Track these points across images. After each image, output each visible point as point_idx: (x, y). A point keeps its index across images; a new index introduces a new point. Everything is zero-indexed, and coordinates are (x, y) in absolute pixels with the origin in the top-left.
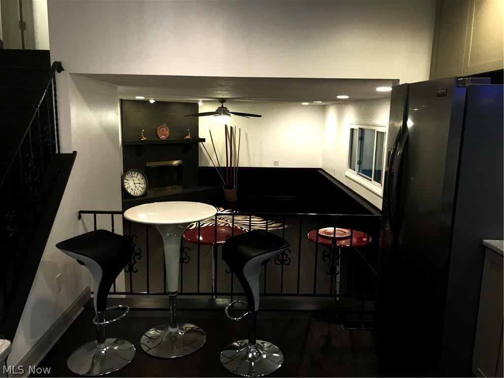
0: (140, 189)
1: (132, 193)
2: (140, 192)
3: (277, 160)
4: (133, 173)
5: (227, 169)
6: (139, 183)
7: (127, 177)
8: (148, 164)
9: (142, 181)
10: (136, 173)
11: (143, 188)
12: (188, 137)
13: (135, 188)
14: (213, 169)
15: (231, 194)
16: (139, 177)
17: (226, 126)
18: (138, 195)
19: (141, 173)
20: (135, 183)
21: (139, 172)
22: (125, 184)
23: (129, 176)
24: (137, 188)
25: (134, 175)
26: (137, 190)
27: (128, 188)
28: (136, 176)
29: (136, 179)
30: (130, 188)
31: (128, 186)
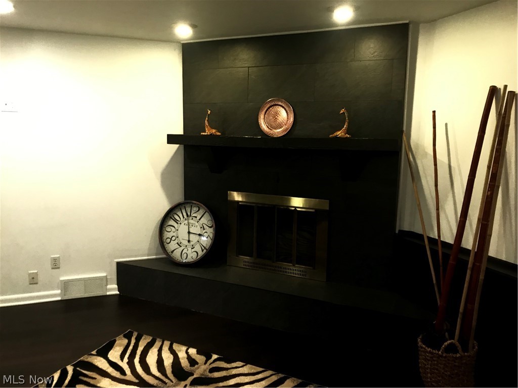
0: (198, 248)
1: (177, 255)
2: (194, 255)
4: (195, 209)
6: (200, 235)
8: (232, 196)
9: (209, 232)
10: (201, 212)
11: (204, 248)
13: (186, 243)
16: (204, 220)
18: (189, 259)
20: (189, 233)
22: (168, 229)
23: (185, 214)
24: (192, 243)
25: (194, 215)
26: (190, 249)
27: (171, 240)
28: (198, 218)
29: (197, 224)
30: (176, 241)
31: (174, 234)
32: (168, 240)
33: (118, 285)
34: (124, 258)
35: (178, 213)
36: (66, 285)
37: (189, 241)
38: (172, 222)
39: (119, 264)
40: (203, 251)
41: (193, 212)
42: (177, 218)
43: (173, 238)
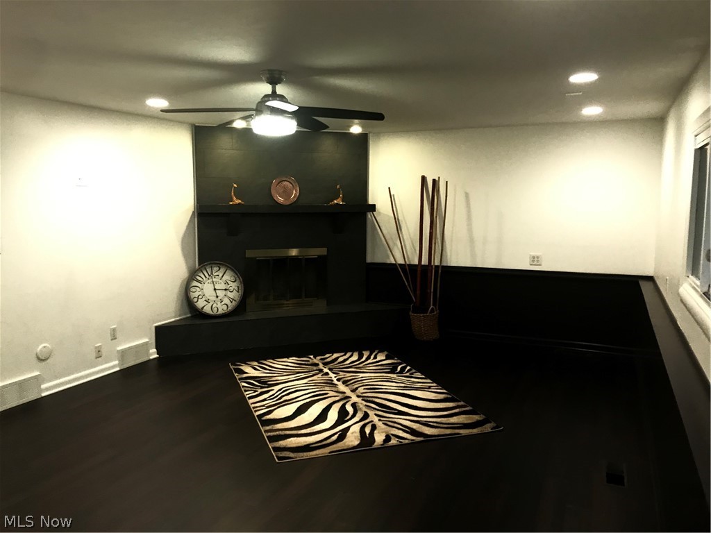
0: (226, 301)
1: (207, 310)
2: (225, 307)
3: (538, 254)
4: (215, 269)
5: (419, 269)
6: (226, 290)
7: (201, 276)
8: (250, 254)
9: (234, 286)
10: (222, 270)
11: (232, 300)
12: (339, 201)
13: (214, 298)
14: (393, 267)
15: (424, 324)
16: (226, 277)
17: (424, 178)
18: (220, 312)
19: (232, 270)
20: (215, 289)
21: (228, 268)
22: (193, 290)
23: (206, 275)
24: (219, 298)
25: (216, 274)
26: (219, 303)
27: (198, 298)
28: (221, 275)
29: (220, 281)
30: (204, 299)
31: (200, 293)
32: (195, 300)
33: (156, 348)
34: (160, 321)
35: (200, 275)
36: (123, 354)
37: (217, 297)
38: (195, 283)
39: (157, 328)
40: (231, 302)
41: (214, 272)
42: (199, 279)
43: (200, 297)
